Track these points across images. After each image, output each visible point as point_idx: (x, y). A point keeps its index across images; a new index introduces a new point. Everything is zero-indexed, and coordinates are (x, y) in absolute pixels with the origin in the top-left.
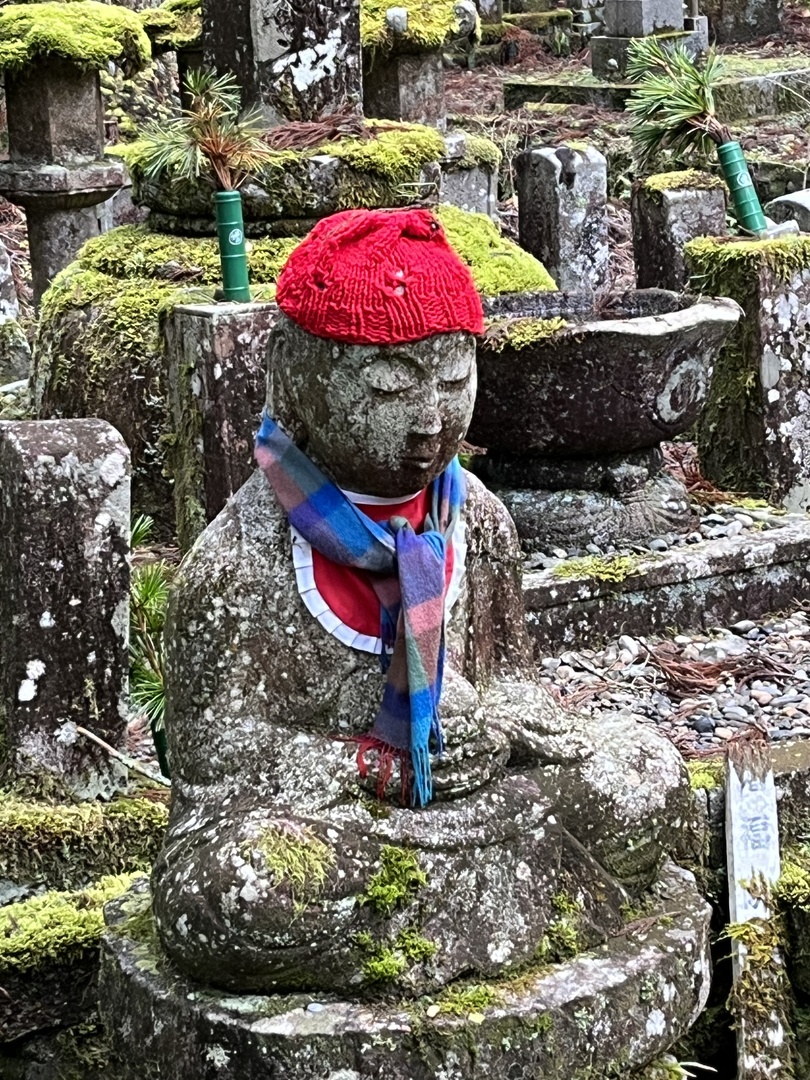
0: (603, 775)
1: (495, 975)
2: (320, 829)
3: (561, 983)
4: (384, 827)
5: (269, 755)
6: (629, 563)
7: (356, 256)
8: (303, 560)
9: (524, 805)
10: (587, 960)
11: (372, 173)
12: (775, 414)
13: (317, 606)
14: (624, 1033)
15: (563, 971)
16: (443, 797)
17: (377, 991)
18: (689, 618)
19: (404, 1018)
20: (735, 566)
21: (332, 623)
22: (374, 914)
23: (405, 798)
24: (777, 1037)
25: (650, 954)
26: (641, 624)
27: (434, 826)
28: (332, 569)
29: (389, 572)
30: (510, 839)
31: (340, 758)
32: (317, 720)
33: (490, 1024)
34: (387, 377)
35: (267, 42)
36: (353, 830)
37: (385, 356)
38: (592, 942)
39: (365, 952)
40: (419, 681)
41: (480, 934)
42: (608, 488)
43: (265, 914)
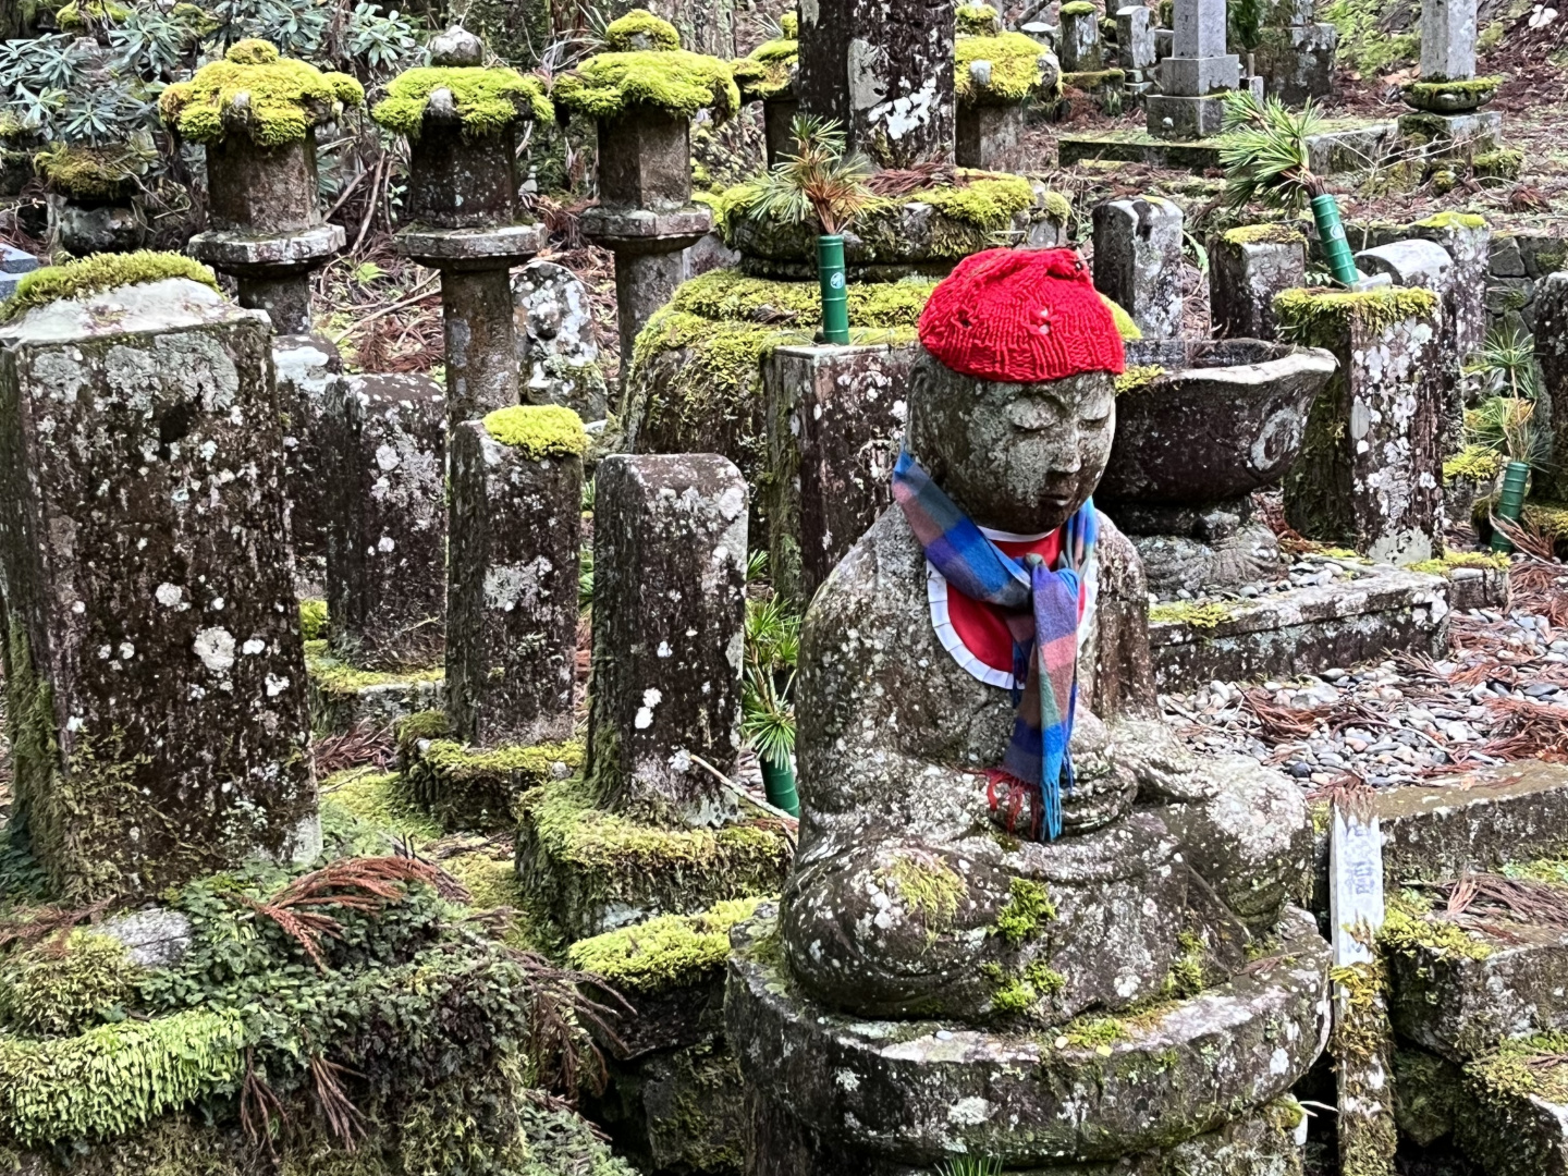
0: (1227, 815)
1: (1121, 1009)
2: (952, 860)
3: (1187, 1019)
4: (1013, 860)
5: (900, 786)
6: (1221, 609)
7: (1001, 294)
8: (938, 594)
9: (1151, 841)
10: (1212, 997)
11: (965, 221)
12: (1364, 465)
13: (951, 641)
14: (1246, 1072)
15: (1189, 1007)
16: (1072, 832)
17: (1006, 1021)
18: (1278, 664)
19: (1032, 1048)
20: (1326, 614)
21: (965, 658)
22: (1004, 945)
23: (1035, 831)
24: (1377, 1080)
25: (1275, 994)
26: (1231, 670)
27: (1064, 860)
28: (966, 602)
29: (1024, 608)
30: (1137, 875)
31: (970, 792)
32: (946, 753)
33: (1118, 1057)
34: (1029, 415)
35: (864, 90)
36: (984, 862)
37: (1028, 394)
38: (1216, 979)
39: (993, 982)
40: (1052, 717)
41: (1107, 968)
42: (1199, 534)
43: (900, 943)
